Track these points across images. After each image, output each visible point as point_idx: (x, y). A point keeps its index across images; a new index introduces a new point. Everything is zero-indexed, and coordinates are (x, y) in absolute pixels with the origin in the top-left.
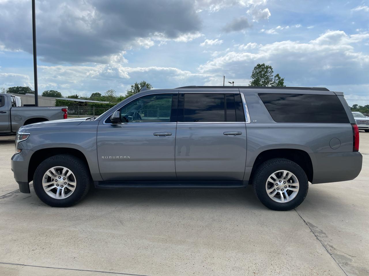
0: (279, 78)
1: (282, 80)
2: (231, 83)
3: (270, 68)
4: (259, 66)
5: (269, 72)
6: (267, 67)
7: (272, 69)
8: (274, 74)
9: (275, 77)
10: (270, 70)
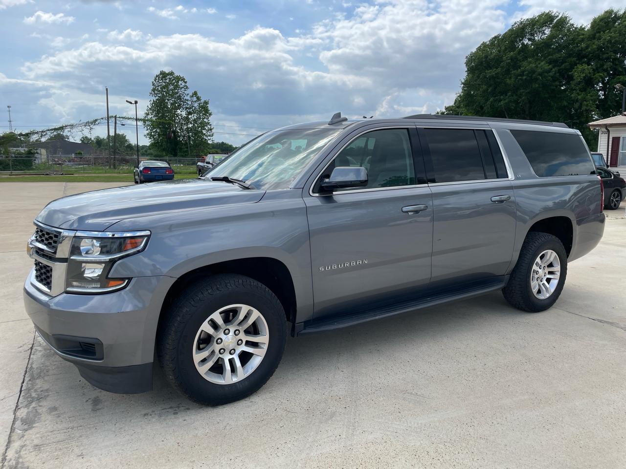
0: (198, 99)
1: (206, 103)
2: (131, 103)
3: (183, 80)
4: (163, 75)
5: (182, 88)
6: (178, 79)
7: (186, 82)
8: (190, 92)
9: (192, 96)
10: (183, 84)
